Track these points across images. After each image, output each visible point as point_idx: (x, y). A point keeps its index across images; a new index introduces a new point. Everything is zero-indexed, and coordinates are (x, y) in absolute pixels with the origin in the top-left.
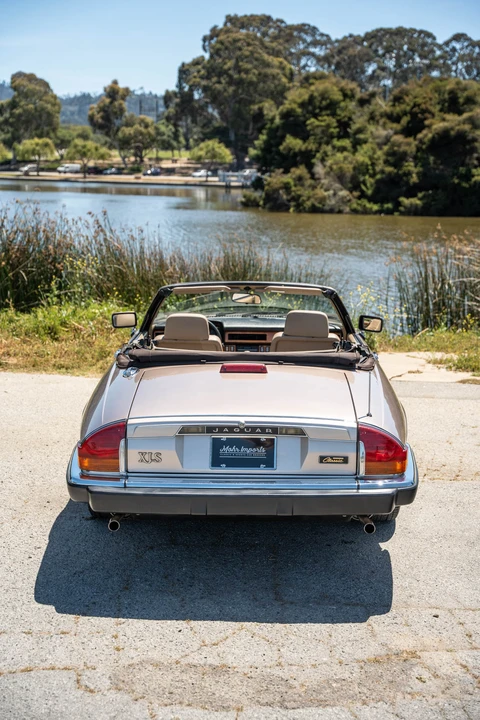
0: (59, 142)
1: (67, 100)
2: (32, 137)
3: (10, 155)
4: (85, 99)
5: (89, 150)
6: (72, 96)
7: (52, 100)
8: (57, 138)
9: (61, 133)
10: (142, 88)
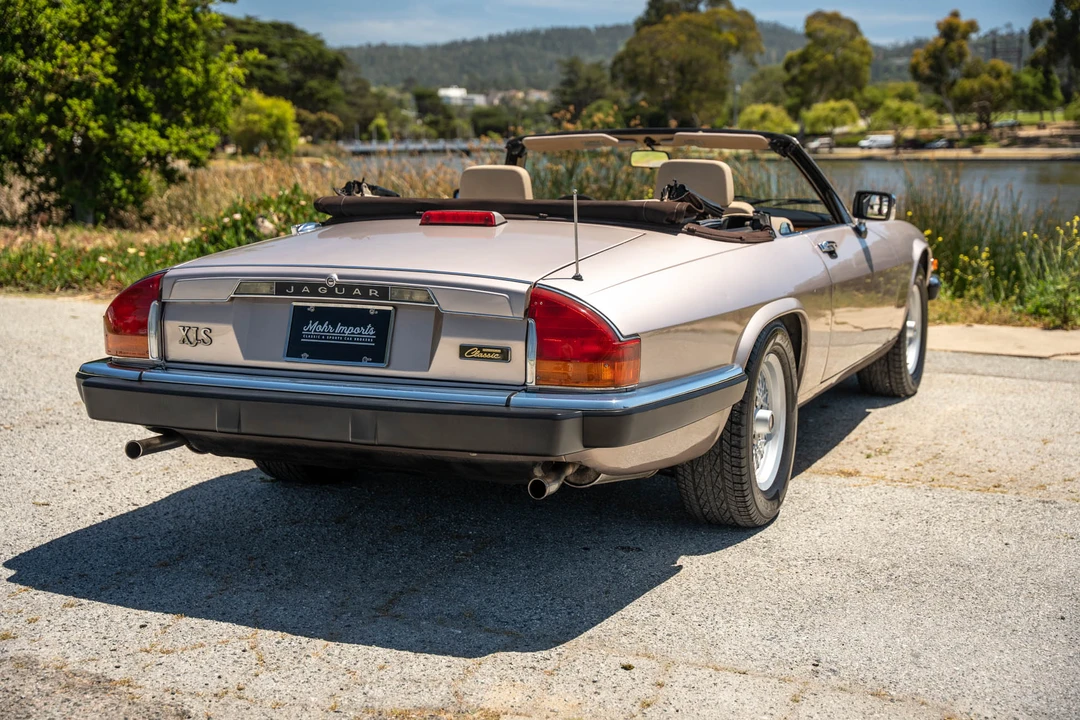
0: (867, 105)
1: (894, 50)
2: (827, 100)
3: (796, 127)
4: (919, 43)
5: (906, 114)
7: (859, 46)
8: (865, 100)
9: (870, 92)
10: (1009, 25)
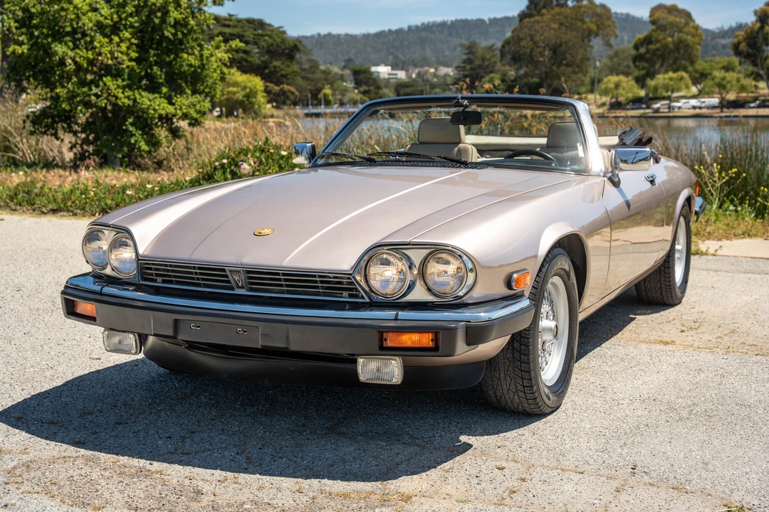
0: (698, 75)
1: (720, 32)
2: (666, 72)
3: (642, 93)
4: (740, 27)
5: (728, 82)
6: (726, 28)
7: (692, 30)
8: (696, 71)
9: (701, 65)
